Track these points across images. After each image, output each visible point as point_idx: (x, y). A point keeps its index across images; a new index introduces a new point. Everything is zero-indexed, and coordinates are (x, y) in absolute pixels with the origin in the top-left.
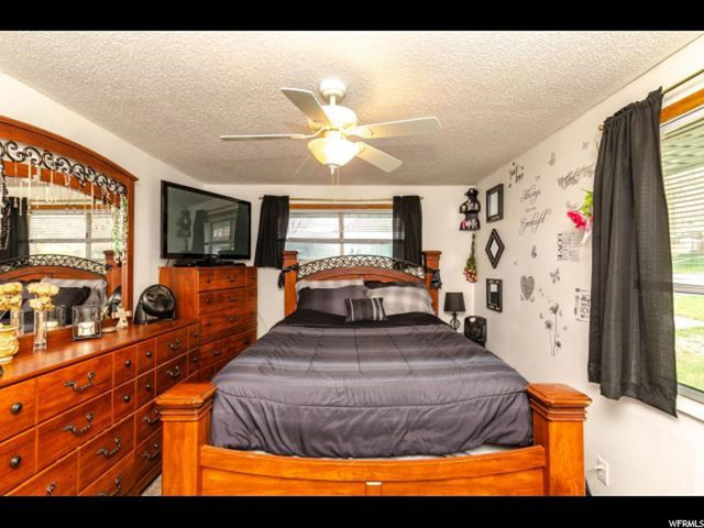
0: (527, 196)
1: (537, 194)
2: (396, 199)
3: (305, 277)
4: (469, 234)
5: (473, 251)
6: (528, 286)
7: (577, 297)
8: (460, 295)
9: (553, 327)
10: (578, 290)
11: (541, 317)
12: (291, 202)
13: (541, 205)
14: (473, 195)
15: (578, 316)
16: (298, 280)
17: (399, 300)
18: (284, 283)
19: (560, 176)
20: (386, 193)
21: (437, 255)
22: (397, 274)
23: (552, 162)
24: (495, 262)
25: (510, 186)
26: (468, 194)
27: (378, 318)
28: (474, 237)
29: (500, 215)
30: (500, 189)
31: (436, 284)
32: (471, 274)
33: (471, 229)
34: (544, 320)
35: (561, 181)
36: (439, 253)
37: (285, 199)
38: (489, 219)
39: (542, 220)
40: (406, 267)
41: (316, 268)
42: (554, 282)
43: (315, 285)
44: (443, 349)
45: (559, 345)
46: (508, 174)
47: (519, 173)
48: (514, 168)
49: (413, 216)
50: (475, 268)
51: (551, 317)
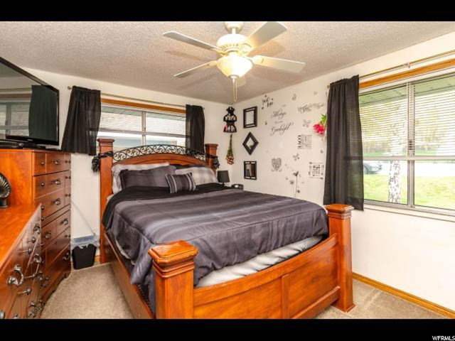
0: (276, 115)
1: (283, 114)
2: (188, 106)
3: (119, 162)
4: (228, 135)
5: (231, 144)
6: (277, 164)
7: (310, 167)
8: (227, 172)
9: (295, 183)
10: (311, 163)
11: (287, 179)
12: (102, 97)
13: (286, 120)
14: (231, 111)
15: (311, 175)
16: (113, 164)
17: (201, 176)
18: (99, 167)
19: (300, 107)
20: (181, 101)
21: (215, 146)
22: (190, 159)
23: (294, 98)
24: (250, 151)
25: (263, 108)
26: (228, 110)
27: (193, 188)
28: (231, 136)
29: (255, 124)
30: (255, 110)
31: (216, 166)
32: (231, 159)
33: (230, 131)
34: (289, 180)
35: (300, 109)
36: (217, 145)
37: (97, 93)
38: (245, 126)
39: (287, 128)
40: (196, 154)
41: (130, 154)
42: (296, 160)
43: (131, 167)
44: (220, 206)
45: (299, 192)
46: (261, 102)
47: (270, 101)
48: (265, 99)
49: (199, 120)
50: (232, 156)
51: (294, 178)
